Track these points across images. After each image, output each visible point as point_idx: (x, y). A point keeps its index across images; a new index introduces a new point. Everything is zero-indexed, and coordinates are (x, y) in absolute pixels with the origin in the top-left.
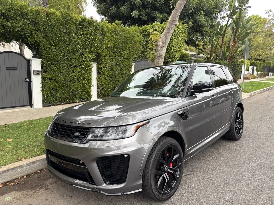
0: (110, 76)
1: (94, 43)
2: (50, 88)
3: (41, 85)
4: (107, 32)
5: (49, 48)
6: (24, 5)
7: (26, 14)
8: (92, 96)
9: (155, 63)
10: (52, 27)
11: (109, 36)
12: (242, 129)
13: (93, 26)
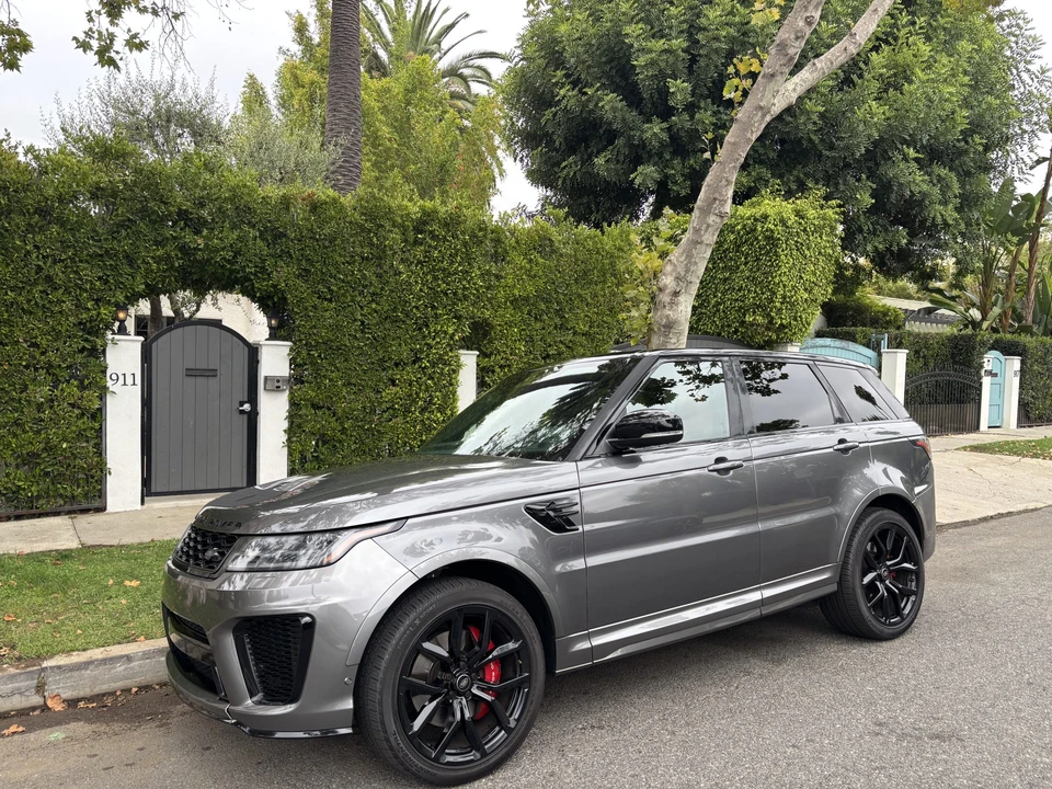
1: (465, 288)
2: (313, 434)
3: (285, 425)
4: (514, 248)
5: (315, 307)
6: (245, 186)
7: (250, 209)
10: (327, 244)
11: (520, 261)
12: (913, 598)
13: (463, 233)
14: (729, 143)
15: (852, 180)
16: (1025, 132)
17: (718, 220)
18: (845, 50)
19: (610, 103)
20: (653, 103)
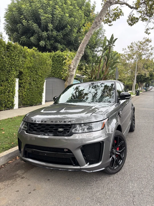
0: (28, 89)
1: (18, 64)
4: (28, 56)
8: (15, 105)
9: (68, 80)
11: (29, 58)
17: (82, 55)
19: (35, 26)
20: (44, 28)
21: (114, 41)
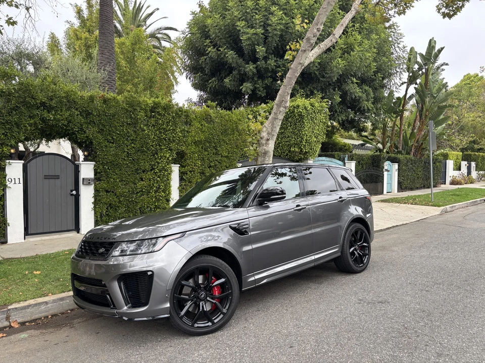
1: (173, 137)
2: (107, 204)
3: (93, 200)
4: (194, 119)
5: (106, 146)
6: (72, 91)
7: (75, 102)
10: (111, 117)
11: (197, 125)
12: (367, 256)
13: (172, 113)
14: (288, 77)
15: (332, 91)
16: (397, 72)
17: (284, 109)
18: (331, 40)
19: (231, 55)
20: (249, 56)
21: (437, 56)
